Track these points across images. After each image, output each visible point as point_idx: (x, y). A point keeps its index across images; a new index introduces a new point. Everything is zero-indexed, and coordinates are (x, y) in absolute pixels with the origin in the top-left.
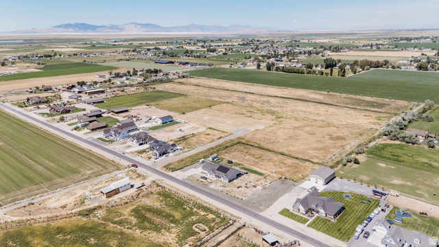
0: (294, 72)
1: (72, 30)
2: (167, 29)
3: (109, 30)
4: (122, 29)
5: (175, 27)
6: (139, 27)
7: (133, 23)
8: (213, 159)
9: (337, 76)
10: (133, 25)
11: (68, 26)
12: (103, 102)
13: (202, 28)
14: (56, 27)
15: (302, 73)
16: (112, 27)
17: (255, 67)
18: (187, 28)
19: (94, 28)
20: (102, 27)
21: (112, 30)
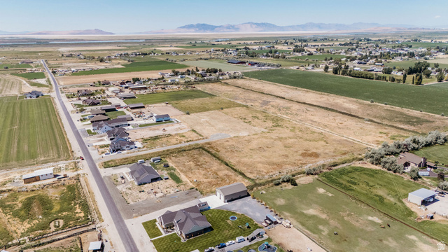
0: (362, 77)
1: (193, 30)
2: (282, 28)
3: (225, 30)
4: (237, 29)
5: (291, 27)
6: (254, 26)
7: (249, 23)
8: (154, 161)
9: (411, 85)
10: (249, 25)
11: (190, 27)
12: (134, 97)
13: (319, 26)
14: (181, 27)
15: (370, 78)
16: (229, 27)
17: (323, 70)
18: (303, 27)
19: (212, 28)
20: (220, 27)
21: (228, 30)
